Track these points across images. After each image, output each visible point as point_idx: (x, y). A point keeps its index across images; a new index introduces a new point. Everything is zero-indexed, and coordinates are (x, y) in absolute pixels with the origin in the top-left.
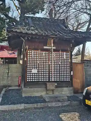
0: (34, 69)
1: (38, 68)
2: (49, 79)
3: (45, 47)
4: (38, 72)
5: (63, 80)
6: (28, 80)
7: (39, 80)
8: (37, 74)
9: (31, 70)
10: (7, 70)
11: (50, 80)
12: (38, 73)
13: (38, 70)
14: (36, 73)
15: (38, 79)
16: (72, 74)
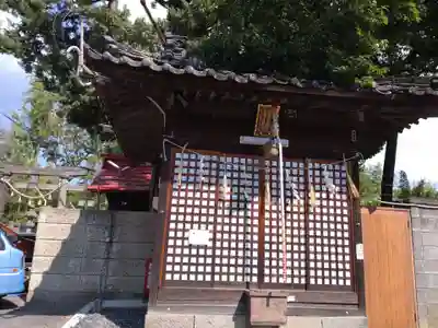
0: (196, 226)
1: (215, 223)
2: (261, 275)
3: (245, 140)
4: (214, 240)
5: (320, 282)
6: (168, 277)
7: (217, 278)
8: (209, 252)
9: (184, 230)
10: (107, 234)
11: (267, 280)
12: (214, 248)
13: (215, 232)
14: (206, 247)
15: (213, 274)
16: (360, 256)
